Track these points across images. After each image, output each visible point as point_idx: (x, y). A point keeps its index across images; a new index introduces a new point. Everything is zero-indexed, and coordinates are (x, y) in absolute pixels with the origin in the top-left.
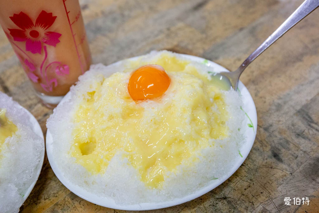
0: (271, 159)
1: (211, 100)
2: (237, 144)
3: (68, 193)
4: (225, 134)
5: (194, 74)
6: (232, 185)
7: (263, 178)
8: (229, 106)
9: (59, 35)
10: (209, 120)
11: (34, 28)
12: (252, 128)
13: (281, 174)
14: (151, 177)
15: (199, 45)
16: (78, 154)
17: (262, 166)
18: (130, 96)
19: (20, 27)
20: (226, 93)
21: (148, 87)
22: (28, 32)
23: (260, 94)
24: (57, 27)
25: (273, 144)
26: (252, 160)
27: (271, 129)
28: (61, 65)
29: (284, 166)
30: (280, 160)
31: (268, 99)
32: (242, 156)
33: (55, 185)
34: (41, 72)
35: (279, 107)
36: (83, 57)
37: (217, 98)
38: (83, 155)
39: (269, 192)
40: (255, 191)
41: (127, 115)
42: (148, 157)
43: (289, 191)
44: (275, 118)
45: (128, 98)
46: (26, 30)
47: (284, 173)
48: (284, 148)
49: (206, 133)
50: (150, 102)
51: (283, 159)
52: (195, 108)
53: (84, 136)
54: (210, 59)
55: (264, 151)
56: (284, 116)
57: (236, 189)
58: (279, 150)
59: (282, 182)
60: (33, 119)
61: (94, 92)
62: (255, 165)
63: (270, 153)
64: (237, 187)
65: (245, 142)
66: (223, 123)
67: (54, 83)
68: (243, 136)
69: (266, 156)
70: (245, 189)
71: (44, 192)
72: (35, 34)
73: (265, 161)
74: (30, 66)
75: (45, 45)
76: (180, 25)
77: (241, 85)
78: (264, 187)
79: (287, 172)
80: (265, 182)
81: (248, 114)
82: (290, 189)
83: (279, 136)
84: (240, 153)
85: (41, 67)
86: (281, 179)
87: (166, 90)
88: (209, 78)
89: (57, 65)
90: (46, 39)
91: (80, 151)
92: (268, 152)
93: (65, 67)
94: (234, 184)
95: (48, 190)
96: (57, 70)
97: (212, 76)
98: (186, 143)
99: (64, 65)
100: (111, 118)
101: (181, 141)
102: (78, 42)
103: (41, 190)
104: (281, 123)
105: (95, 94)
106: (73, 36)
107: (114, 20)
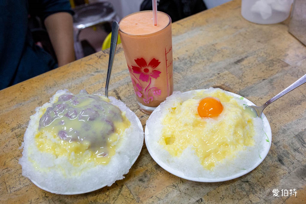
0: (277, 162)
1: (246, 122)
2: (259, 151)
3: (154, 165)
4: (253, 144)
5: (236, 105)
6: (252, 174)
7: (271, 173)
8: (255, 127)
9: (160, 73)
10: (244, 134)
11: (147, 67)
12: (268, 142)
13: (283, 172)
14: (207, 163)
15: (237, 86)
16: (164, 143)
17: (271, 166)
18: (198, 114)
19: (139, 66)
20: (254, 119)
21: (210, 110)
22: (143, 69)
23: (273, 122)
24: (159, 68)
25: (279, 153)
26: (265, 161)
27: (279, 144)
28: (157, 89)
29: (285, 168)
30: (283, 164)
31: (278, 125)
32: (261, 158)
33: (146, 159)
34: (145, 92)
35: (284, 131)
36: (169, 86)
37: (249, 121)
38: (167, 144)
39: (275, 182)
40: (266, 180)
41: (195, 124)
42: (207, 151)
43: (287, 183)
44: (281, 137)
45: (197, 115)
46: (142, 67)
47: (284, 172)
48: (286, 157)
49: (241, 142)
50: (210, 119)
51: (285, 163)
52: (237, 126)
53: (169, 134)
54: (243, 96)
55: (273, 157)
56: (287, 137)
57: (255, 177)
58: (283, 158)
59: (283, 177)
60: (137, 119)
61: (175, 108)
62: (267, 165)
63: (277, 159)
64: (255, 176)
65: (263, 150)
66: (251, 137)
67: (151, 99)
68: (263, 146)
69: (274, 160)
70: (260, 178)
71: (140, 162)
72: (147, 70)
73: (274, 163)
74: (139, 88)
75: (151, 77)
76: (226, 72)
77: (263, 115)
78: (272, 178)
79: (287, 172)
80: (272, 175)
81: (266, 133)
82: (287, 182)
83: (283, 149)
84: (260, 156)
85: (146, 89)
86: (283, 175)
87: (221, 113)
88: (244, 108)
89: (155, 89)
90: (152, 74)
91: (165, 142)
92: (275, 157)
93: (159, 91)
94: (254, 174)
95: (142, 161)
96: (154, 92)
97: (246, 107)
98: (229, 146)
99: (159, 90)
100: (186, 125)
101: (227, 145)
102: (168, 78)
103: (138, 161)
104: (285, 141)
105: (176, 109)
106: (167, 74)
107: (185, 64)
